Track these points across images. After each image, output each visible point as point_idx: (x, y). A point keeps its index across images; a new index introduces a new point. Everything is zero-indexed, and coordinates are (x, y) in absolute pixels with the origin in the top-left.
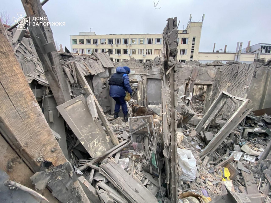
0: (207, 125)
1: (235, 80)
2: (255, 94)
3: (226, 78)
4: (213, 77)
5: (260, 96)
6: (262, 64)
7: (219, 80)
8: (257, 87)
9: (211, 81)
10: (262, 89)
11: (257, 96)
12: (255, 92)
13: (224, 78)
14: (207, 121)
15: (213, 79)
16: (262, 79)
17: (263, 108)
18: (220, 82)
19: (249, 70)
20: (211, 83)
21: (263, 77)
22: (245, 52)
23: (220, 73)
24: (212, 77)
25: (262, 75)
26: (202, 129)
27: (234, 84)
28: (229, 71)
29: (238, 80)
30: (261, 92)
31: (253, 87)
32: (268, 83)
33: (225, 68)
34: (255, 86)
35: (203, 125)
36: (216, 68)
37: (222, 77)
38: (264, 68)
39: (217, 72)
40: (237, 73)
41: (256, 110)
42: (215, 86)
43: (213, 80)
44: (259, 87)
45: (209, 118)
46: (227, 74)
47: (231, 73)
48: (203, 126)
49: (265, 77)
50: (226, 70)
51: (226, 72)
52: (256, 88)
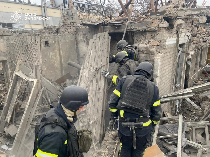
0: (10, 117)
1: (28, 54)
2: (55, 63)
3: (20, 52)
4: (5, 51)
5: (59, 64)
6: (51, 32)
7: (13, 53)
8: (54, 55)
9: (4, 57)
10: (58, 56)
11: (56, 64)
12: (54, 61)
13: (17, 52)
14: (9, 112)
15: (6, 53)
16: (55, 48)
17: (64, 75)
18: (15, 57)
19: (36, 43)
20: (5, 59)
21: (56, 44)
22: (51, 6)
23: (11, 45)
24: (3, 51)
25: (54, 43)
26: (5, 124)
27: (28, 58)
28: (20, 43)
29: (30, 54)
30: (59, 60)
31: (51, 56)
32: (61, 51)
33: (15, 39)
34: (52, 55)
35: (5, 119)
36: (4, 39)
37: (15, 50)
38: (53, 36)
39: (7, 44)
40: (28, 46)
41: (60, 78)
42: (11, 62)
43: (6, 55)
44: (55, 55)
45: (10, 108)
46: (19, 46)
47: (22, 46)
48: (6, 121)
49: (57, 44)
50: (16, 41)
51: (17, 44)
52: (53, 57)
